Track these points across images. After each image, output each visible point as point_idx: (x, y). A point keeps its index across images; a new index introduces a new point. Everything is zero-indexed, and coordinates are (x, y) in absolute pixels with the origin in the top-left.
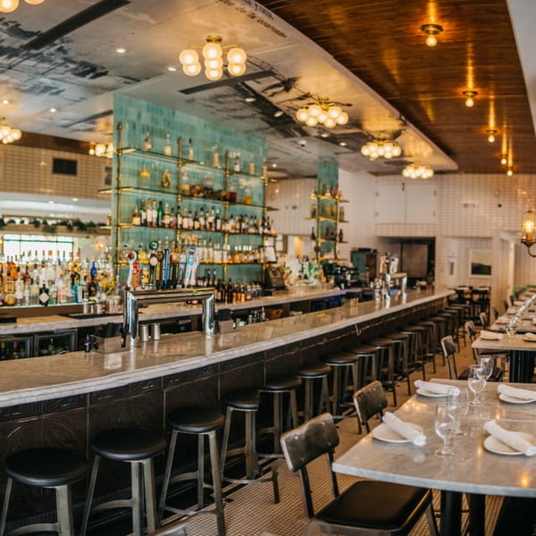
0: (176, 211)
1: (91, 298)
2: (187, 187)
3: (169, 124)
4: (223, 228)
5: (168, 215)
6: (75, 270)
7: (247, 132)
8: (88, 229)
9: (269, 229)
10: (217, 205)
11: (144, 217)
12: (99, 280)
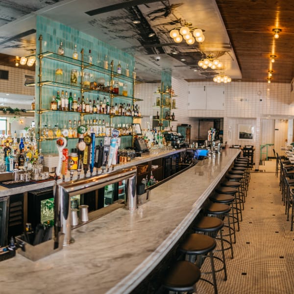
0: (81, 100)
1: (20, 167)
2: (88, 83)
3: (75, 39)
4: (111, 112)
5: (76, 102)
6: (8, 144)
7: (124, 49)
8: (15, 112)
9: (138, 113)
10: (107, 97)
11: (59, 104)
12: (27, 153)
